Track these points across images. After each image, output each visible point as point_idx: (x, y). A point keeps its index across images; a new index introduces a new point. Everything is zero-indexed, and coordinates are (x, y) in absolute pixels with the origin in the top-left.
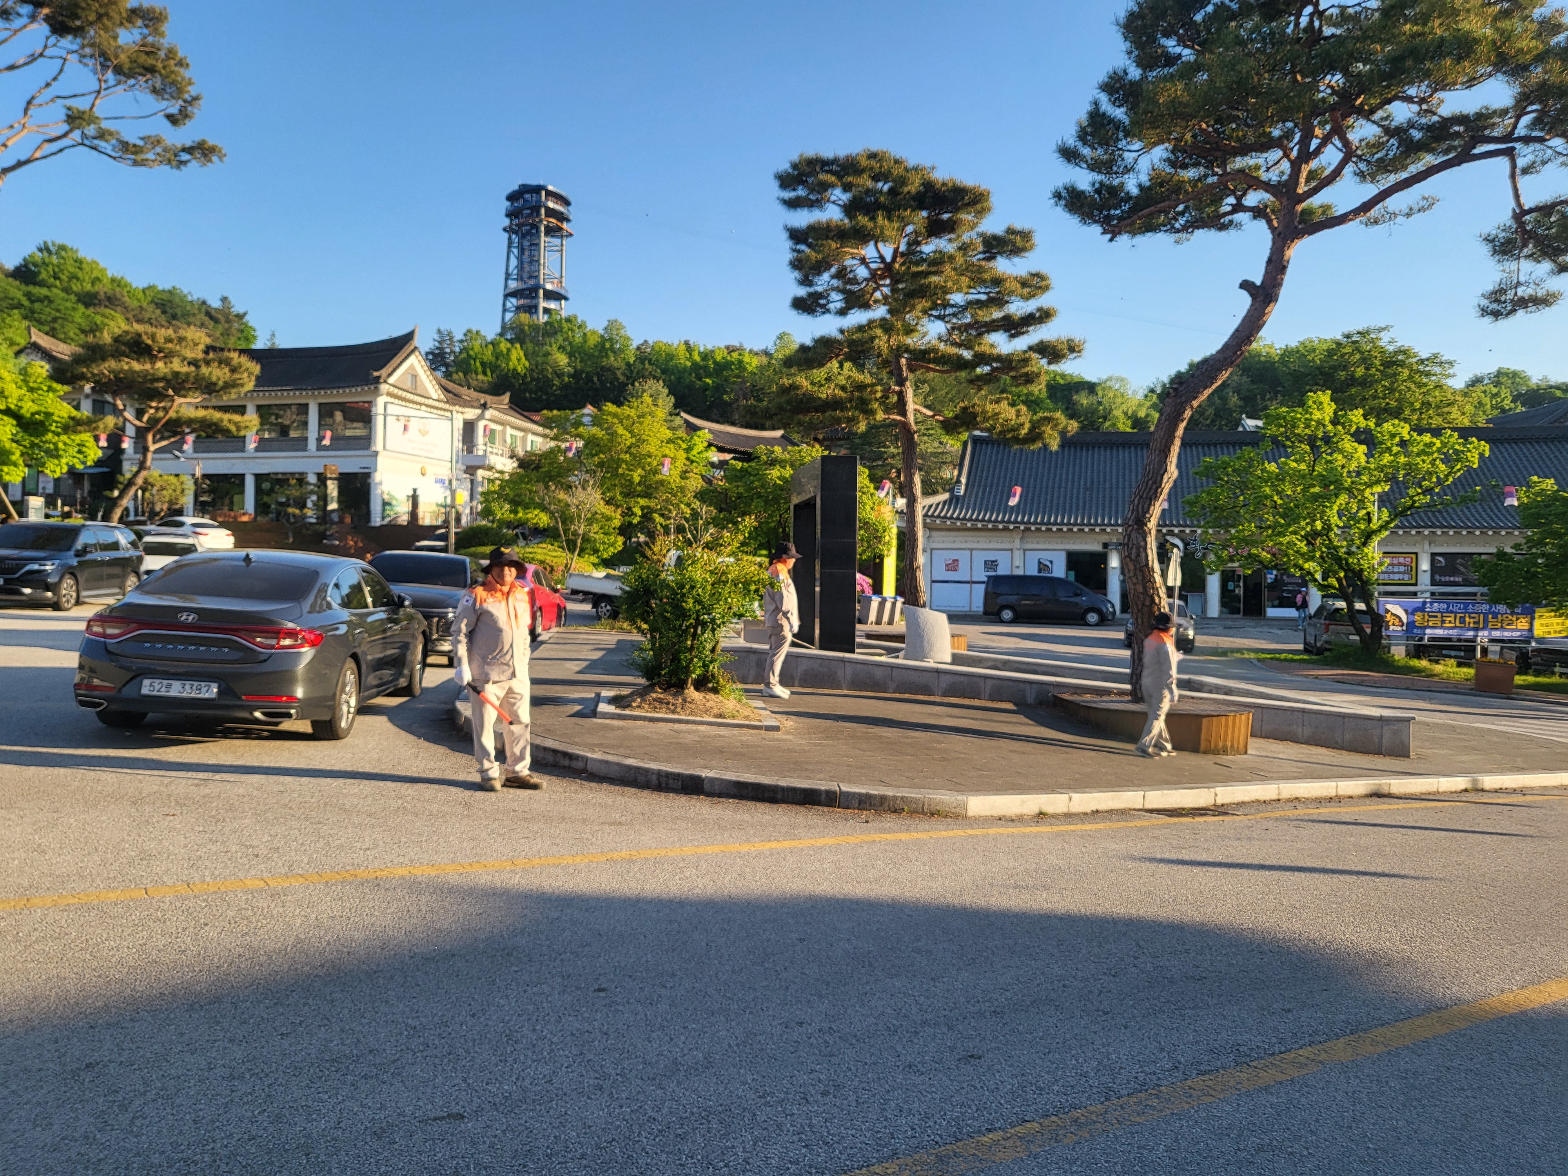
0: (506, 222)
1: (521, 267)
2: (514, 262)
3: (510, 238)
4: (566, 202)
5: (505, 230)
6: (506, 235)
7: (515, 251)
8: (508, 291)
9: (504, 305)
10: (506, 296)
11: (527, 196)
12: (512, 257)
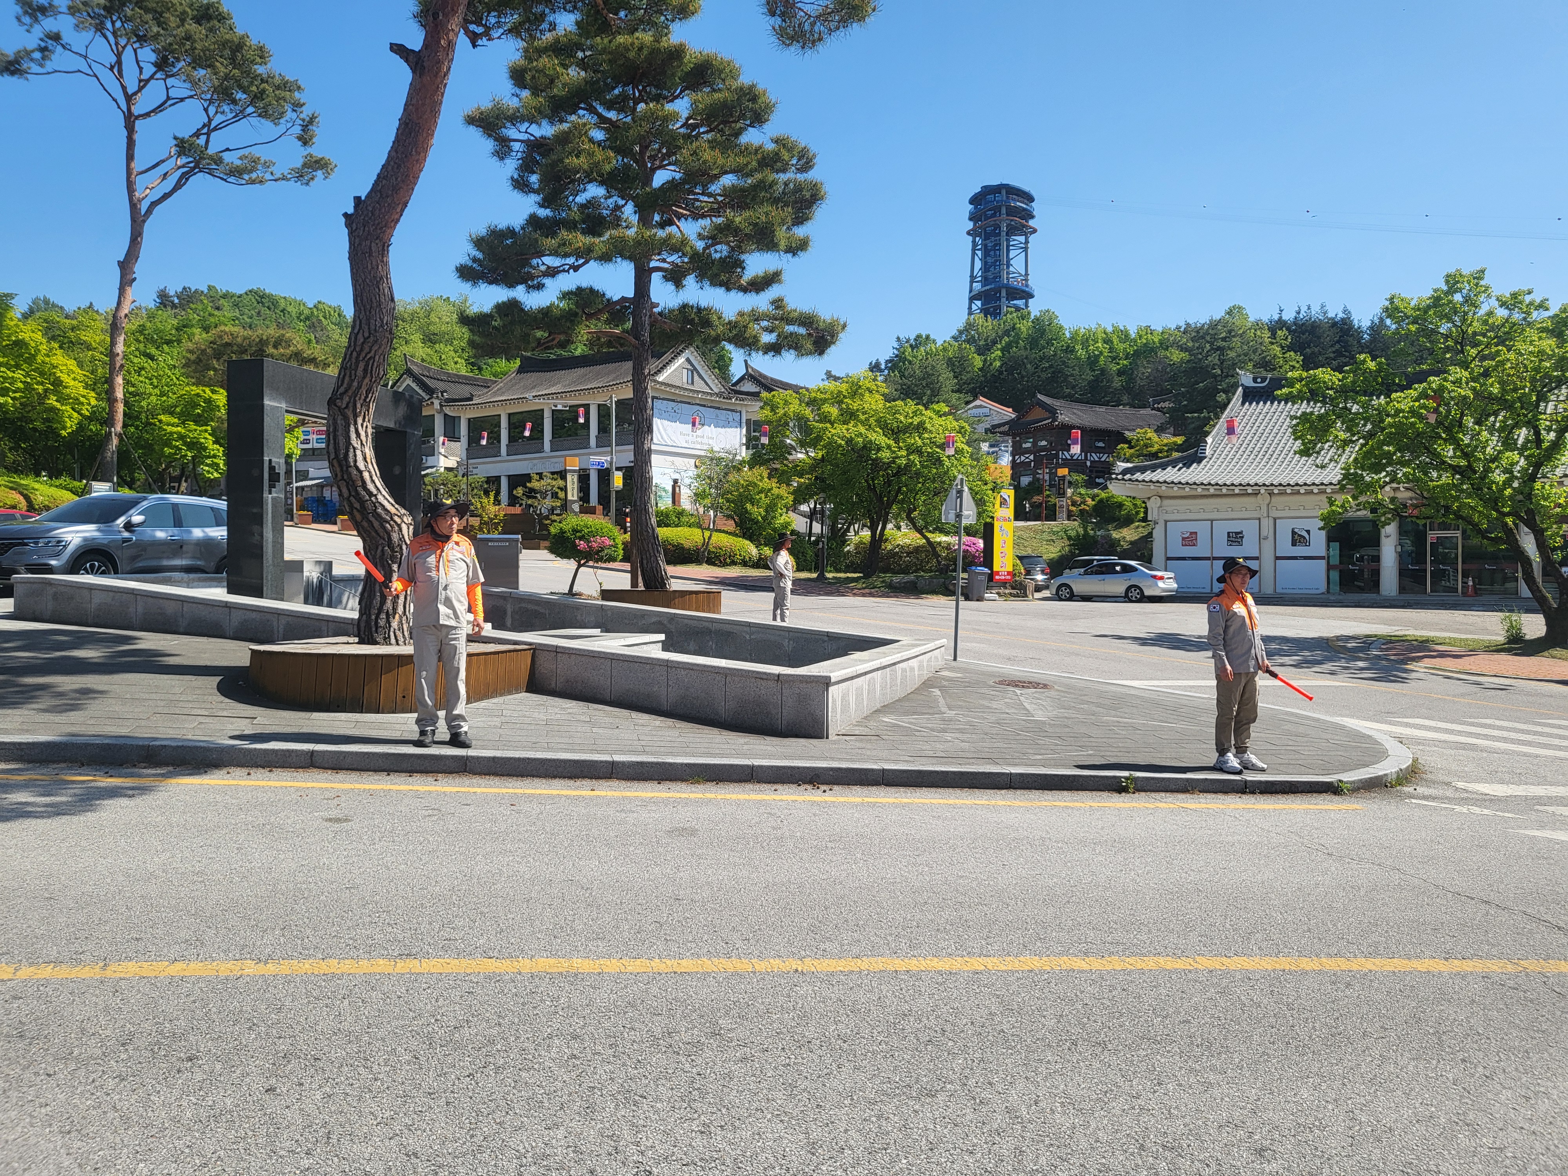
0: (970, 225)
1: (986, 268)
2: (978, 264)
3: (974, 242)
4: (1030, 199)
5: (968, 233)
6: (970, 238)
7: (979, 253)
8: (973, 294)
9: (970, 308)
10: (972, 299)
11: (990, 197)
12: (977, 260)
